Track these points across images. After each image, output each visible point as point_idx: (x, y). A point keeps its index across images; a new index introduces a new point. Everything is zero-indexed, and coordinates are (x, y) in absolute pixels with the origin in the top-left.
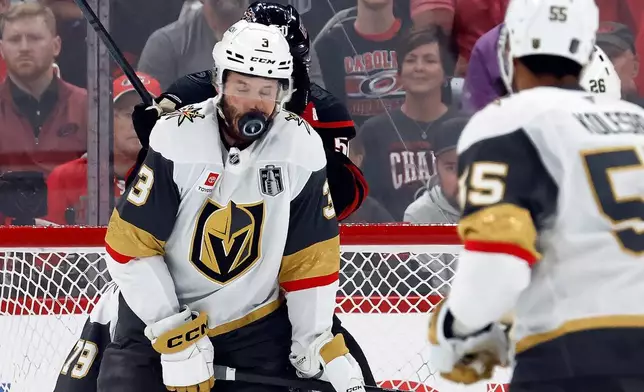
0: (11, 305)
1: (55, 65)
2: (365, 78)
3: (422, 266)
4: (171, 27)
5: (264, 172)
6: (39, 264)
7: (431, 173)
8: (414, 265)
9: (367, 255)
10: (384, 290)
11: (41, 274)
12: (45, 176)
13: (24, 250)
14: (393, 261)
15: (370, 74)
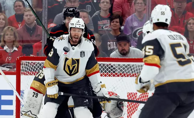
0: (25, 73)
1: (35, 22)
2: (102, 26)
3: (114, 67)
4: (60, 14)
5: (81, 52)
6: (31, 64)
7: (116, 47)
8: (112, 66)
9: (102, 64)
10: (105, 72)
11: (31, 66)
12: (33, 45)
13: (28, 61)
14: (108, 66)
15: (104, 25)
